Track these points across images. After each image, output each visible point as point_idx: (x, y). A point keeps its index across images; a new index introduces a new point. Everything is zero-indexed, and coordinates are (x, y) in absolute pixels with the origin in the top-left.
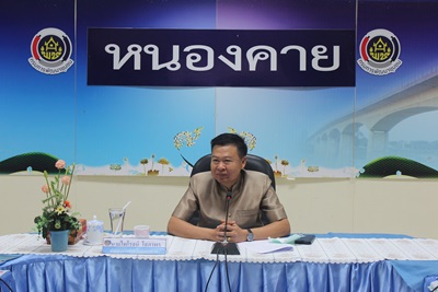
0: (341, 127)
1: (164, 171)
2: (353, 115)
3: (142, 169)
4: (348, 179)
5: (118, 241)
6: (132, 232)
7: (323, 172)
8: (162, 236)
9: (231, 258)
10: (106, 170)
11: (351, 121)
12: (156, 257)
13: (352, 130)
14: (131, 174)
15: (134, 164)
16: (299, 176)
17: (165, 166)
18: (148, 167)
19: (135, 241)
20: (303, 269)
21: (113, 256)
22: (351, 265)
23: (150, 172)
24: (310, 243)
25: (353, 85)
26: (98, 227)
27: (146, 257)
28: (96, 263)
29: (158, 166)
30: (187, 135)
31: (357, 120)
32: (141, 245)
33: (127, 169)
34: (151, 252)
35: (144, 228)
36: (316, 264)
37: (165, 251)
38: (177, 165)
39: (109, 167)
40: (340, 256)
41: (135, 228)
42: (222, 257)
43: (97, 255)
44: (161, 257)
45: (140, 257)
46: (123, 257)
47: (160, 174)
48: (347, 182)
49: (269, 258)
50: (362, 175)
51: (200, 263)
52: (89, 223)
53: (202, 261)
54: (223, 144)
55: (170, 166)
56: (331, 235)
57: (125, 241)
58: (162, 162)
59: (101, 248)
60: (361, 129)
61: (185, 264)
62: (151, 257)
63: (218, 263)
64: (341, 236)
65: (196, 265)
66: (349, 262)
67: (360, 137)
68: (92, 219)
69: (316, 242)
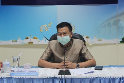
0: (112, 22)
1: (36, 42)
2: (117, 16)
3: (26, 42)
4: (115, 44)
5: (17, 70)
6: (23, 67)
7: (104, 41)
8: (36, 68)
9: (67, 76)
10: (10, 42)
11: (116, 19)
12: (34, 77)
13: (116, 23)
14: (21, 44)
15: (22, 39)
16: (94, 43)
17: (36, 40)
18: (29, 40)
19: (25, 70)
20: (99, 81)
21: (15, 77)
22: (120, 78)
23: (30, 43)
24: (101, 70)
25: (117, 3)
26: (8, 64)
27: (29, 77)
28: (7, 80)
29: (33, 40)
30: (45, 26)
31: (119, 18)
32: (27, 72)
33: (19, 42)
34: (32, 74)
35: (28, 64)
36: (105, 78)
37: (38, 74)
38: (41, 39)
39: (12, 41)
40: (115, 74)
41: (24, 65)
42: (63, 76)
43: (8, 77)
44: (36, 77)
45: (27, 77)
46: (20, 77)
47: (34, 43)
48: (115, 45)
49: (84, 76)
50: (121, 42)
51: (54, 79)
52: (4, 63)
53: (55, 78)
54: (62, 27)
55: (38, 40)
56: (110, 66)
57: (20, 70)
58: (35, 38)
59: (9, 74)
60: (120, 22)
61: (47, 80)
62: (32, 77)
63: (61, 79)
64: (115, 66)
65: (52, 80)
66: (119, 77)
67: (120, 26)
68: (5, 61)
69: (104, 69)
